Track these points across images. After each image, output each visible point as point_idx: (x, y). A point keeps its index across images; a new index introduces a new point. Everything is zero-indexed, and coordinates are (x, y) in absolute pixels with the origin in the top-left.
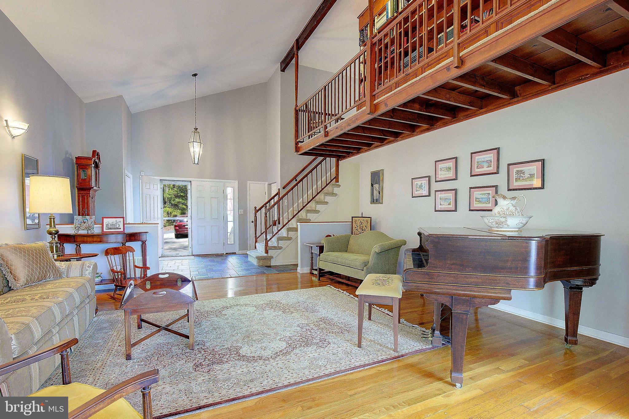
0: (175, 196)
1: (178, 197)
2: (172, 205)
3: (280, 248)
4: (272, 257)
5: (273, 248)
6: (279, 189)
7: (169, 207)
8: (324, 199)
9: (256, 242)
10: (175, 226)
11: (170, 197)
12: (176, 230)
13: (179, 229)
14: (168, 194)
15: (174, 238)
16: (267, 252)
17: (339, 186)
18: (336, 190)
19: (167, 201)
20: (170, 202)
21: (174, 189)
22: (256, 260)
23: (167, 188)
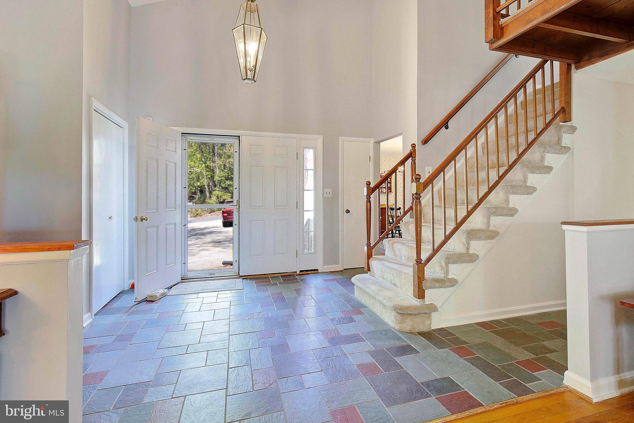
0: (225, 178)
1: (229, 179)
2: (222, 188)
3: (453, 283)
4: (433, 308)
5: (437, 285)
6: (415, 144)
7: (218, 191)
8: (543, 159)
9: (369, 256)
10: (223, 212)
11: (220, 179)
12: (224, 217)
13: (228, 216)
14: (218, 176)
15: (222, 226)
16: (421, 294)
17: (573, 129)
18: (566, 140)
19: (217, 184)
20: (220, 185)
21: (225, 170)
22: (394, 314)
23: (217, 169)
